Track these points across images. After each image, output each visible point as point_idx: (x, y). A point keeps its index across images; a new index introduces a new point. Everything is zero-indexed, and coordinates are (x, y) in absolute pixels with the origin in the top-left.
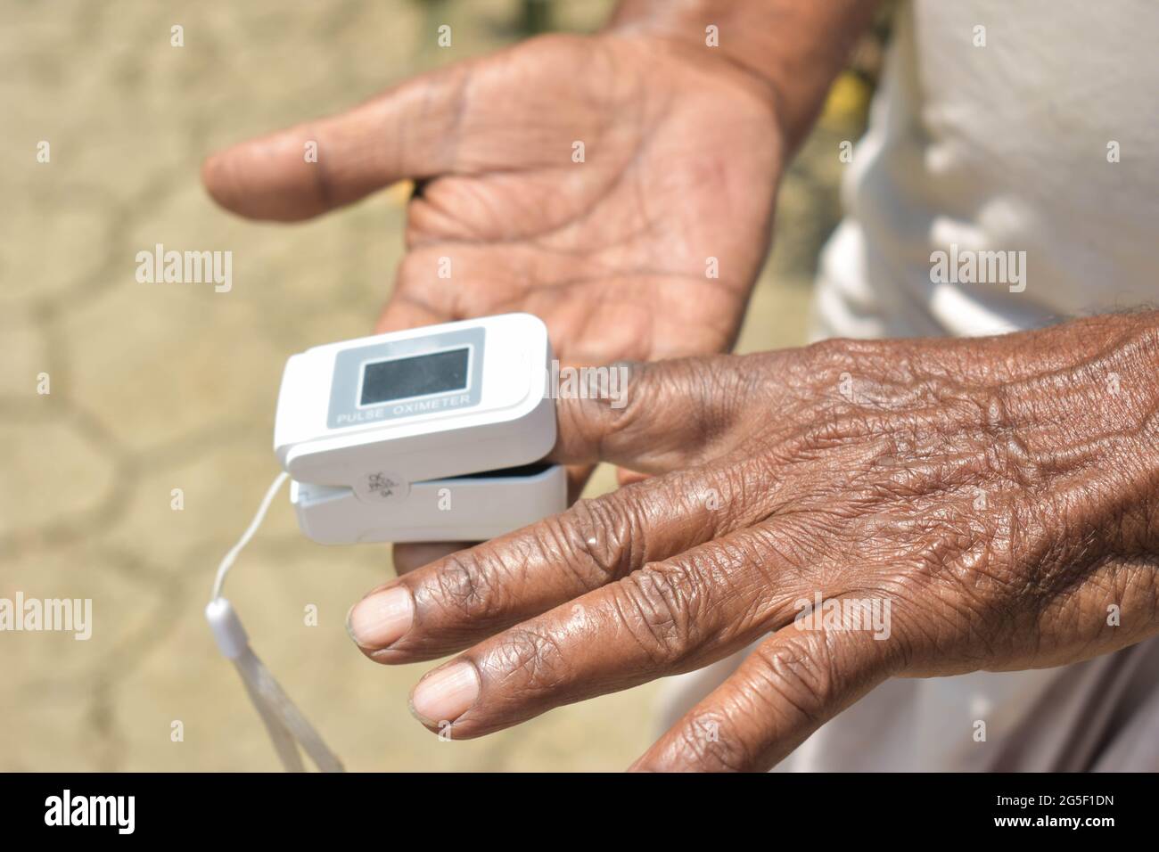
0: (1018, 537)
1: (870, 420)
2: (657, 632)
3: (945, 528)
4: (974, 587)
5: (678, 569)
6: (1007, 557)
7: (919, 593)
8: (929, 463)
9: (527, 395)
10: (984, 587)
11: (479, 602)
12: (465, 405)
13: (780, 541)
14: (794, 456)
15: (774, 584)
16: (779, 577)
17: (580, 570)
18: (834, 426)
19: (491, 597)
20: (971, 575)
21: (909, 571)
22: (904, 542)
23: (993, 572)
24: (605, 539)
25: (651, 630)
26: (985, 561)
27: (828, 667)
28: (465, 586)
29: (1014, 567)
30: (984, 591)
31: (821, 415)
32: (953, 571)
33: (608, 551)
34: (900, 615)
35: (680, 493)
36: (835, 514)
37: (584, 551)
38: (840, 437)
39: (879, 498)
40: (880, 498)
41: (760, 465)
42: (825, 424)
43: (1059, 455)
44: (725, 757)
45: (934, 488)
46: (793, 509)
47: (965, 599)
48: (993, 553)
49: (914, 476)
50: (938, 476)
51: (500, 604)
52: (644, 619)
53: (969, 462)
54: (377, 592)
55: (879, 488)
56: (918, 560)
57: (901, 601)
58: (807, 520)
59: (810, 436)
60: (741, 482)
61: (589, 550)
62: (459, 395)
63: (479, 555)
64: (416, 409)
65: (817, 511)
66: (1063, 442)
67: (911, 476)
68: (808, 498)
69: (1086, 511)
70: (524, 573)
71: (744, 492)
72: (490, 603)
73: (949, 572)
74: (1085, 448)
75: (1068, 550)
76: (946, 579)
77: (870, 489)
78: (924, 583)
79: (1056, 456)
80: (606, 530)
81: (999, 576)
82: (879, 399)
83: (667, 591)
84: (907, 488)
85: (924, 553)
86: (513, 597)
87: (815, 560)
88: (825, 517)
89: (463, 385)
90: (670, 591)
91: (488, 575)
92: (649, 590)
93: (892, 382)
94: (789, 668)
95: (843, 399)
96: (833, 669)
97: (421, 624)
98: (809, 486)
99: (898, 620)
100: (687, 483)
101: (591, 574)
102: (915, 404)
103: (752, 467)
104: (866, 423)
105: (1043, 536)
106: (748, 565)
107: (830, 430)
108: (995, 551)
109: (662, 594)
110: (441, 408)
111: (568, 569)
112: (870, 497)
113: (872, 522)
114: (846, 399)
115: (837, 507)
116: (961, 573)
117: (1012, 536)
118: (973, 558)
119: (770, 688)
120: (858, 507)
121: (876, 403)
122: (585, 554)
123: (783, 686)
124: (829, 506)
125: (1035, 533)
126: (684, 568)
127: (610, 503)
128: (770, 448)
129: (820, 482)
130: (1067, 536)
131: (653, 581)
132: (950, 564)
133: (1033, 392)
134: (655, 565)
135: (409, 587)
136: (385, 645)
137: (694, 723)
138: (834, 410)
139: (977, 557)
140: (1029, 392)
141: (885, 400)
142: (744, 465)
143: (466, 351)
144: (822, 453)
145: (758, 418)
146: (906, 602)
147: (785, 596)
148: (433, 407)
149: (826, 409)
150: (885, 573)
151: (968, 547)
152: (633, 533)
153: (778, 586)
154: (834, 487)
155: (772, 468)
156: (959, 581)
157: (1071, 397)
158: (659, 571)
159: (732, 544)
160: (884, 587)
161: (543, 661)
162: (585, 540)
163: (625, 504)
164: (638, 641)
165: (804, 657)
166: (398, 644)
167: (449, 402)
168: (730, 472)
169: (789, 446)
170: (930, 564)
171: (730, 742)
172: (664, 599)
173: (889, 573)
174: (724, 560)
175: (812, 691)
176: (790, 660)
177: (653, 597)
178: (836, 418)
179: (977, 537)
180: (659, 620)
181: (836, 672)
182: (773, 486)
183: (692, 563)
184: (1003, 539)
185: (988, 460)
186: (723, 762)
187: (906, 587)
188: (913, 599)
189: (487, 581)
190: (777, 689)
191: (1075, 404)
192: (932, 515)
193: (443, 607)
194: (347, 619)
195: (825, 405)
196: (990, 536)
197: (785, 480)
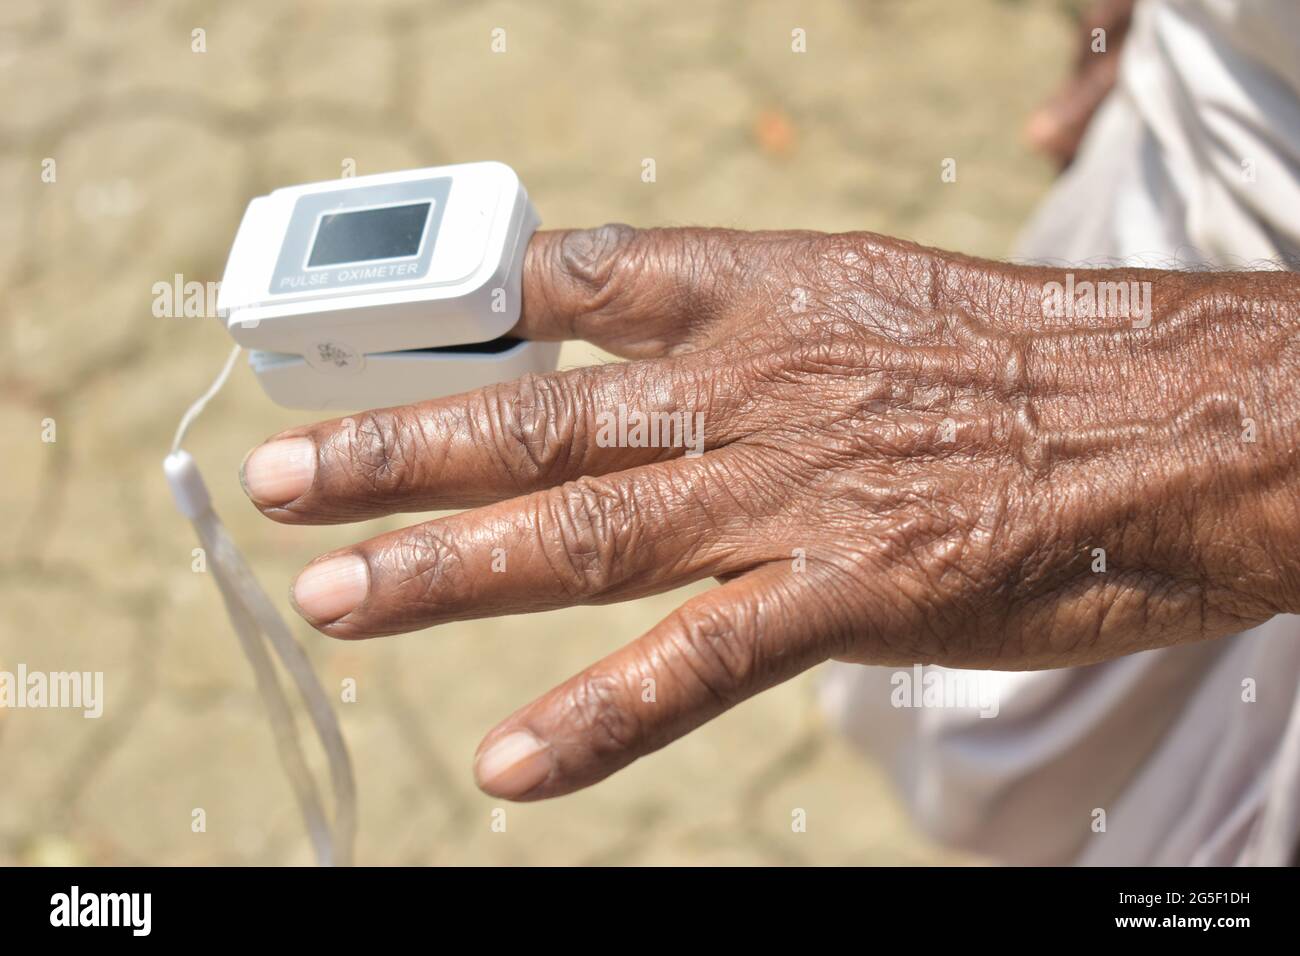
0: (1002, 532)
1: (869, 350)
2: (577, 562)
3: (922, 507)
4: (939, 580)
5: (614, 492)
6: (985, 553)
7: (875, 577)
8: (923, 421)
9: (479, 267)
10: (952, 582)
11: (390, 476)
12: (412, 276)
13: (736, 482)
14: (776, 375)
15: (719, 529)
16: (725, 523)
17: (510, 458)
18: (827, 349)
19: (404, 473)
20: (939, 567)
21: (868, 549)
22: (873, 513)
23: (964, 567)
24: (544, 429)
25: (570, 560)
26: (958, 554)
27: (752, 649)
28: (377, 455)
29: (989, 566)
30: (949, 587)
31: (818, 327)
32: (919, 558)
33: (544, 445)
34: (849, 599)
35: (640, 391)
36: (804, 461)
37: (518, 439)
38: (830, 363)
39: (858, 453)
40: (860, 452)
41: (736, 376)
42: (817, 343)
43: (1071, 436)
44: (615, 730)
45: (924, 451)
46: (761, 441)
47: (927, 593)
48: (969, 545)
49: (903, 433)
50: (931, 437)
51: (413, 482)
52: (564, 544)
53: (970, 427)
54: (282, 438)
55: (860, 440)
56: (883, 539)
57: (853, 583)
58: (773, 459)
59: (797, 355)
60: (710, 391)
61: (523, 439)
62: (408, 262)
63: (400, 419)
64: (361, 276)
65: (786, 452)
66: (1080, 422)
67: (899, 433)
68: (780, 432)
69: (1086, 514)
70: (446, 453)
71: (711, 405)
72: (402, 479)
73: (915, 559)
74: (1100, 433)
75: (1056, 555)
76: (909, 565)
77: (850, 440)
78: (884, 566)
79: (1067, 437)
80: (547, 420)
81: (970, 573)
82: (887, 323)
83: (596, 517)
84: (893, 447)
85: (891, 531)
86: (429, 478)
87: (769, 511)
88: (792, 463)
89: (414, 251)
90: (600, 518)
91: (406, 447)
92: (577, 511)
93: (907, 306)
94: (707, 641)
95: (847, 315)
96: (758, 650)
97: (321, 489)
98: (784, 417)
99: (844, 605)
100: (650, 380)
101: (521, 467)
102: (926, 340)
103: (726, 377)
104: (864, 353)
105: (1030, 535)
106: (693, 503)
107: (821, 352)
108: (971, 543)
109: (591, 519)
110: (388, 277)
111: (495, 457)
112: (848, 449)
113: (843, 479)
114: (850, 314)
115: (809, 453)
116: (928, 562)
117: (996, 528)
118: (945, 546)
119: (682, 660)
120: (832, 457)
121: (882, 328)
122: (518, 443)
123: (697, 662)
124: (800, 449)
125: (1020, 531)
126: (621, 494)
127: (560, 386)
128: (752, 358)
129: (797, 415)
130: (1058, 538)
131: (584, 501)
132: (918, 549)
133: (1060, 352)
134: (591, 480)
135: (316, 442)
136: (280, 504)
137: (589, 685)
138: (832, 326)
139: (951, 546)
140: (1056, 351)
141: (895, 327)
142: (718, 372)
143: (427, 206)
144: (807, 378)
145: (750, 314)
146: (858, 586)
147: (729, 545)
148: (379, 275)
149: (825, 323)
150: (842, 544)
151: (944, 533)
152: (576, 430)
153: (723, 533)
154: (811, 424)
155: (749, 382)
156: (923, 570)
157: (1102, 369)
158: (594, 491)
159: (681, 475)
160: (836, 563)
161: (443, 574)
162: (521, 426)
163: (575, 391)
164: (553, 568)
165: (728, 632)
166: (292, 505)
167: (395, 270)
168: (700, 378)
169: (772, 361)
170: (895, 545)
171: (624, 715)
172: (592, 525)
173: (848, 546)
174: (668, 493)
175: (729, 672)
176: (712, 632)
177: (581, 520)
178: (834, 338)
179: (956, 524)
180: (581, 549)
181: (762, 653)
182: (745, 404)
183: (631, 489)
184: (985, 531)
185: (991, 428)
186: (612, 736)
187: (862, 567)
188: (867, 583)
189: (403, 453)
190: (690, 665)
191: (1104, 377)
192: (911, 487)
193: (348, 474)
194: (242, 465)
195: (824, 317)
196: (971, 524)
197: (760, 400)
